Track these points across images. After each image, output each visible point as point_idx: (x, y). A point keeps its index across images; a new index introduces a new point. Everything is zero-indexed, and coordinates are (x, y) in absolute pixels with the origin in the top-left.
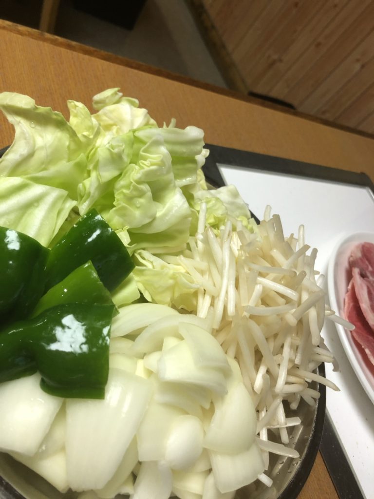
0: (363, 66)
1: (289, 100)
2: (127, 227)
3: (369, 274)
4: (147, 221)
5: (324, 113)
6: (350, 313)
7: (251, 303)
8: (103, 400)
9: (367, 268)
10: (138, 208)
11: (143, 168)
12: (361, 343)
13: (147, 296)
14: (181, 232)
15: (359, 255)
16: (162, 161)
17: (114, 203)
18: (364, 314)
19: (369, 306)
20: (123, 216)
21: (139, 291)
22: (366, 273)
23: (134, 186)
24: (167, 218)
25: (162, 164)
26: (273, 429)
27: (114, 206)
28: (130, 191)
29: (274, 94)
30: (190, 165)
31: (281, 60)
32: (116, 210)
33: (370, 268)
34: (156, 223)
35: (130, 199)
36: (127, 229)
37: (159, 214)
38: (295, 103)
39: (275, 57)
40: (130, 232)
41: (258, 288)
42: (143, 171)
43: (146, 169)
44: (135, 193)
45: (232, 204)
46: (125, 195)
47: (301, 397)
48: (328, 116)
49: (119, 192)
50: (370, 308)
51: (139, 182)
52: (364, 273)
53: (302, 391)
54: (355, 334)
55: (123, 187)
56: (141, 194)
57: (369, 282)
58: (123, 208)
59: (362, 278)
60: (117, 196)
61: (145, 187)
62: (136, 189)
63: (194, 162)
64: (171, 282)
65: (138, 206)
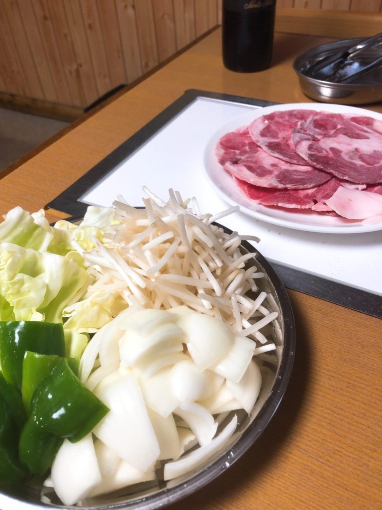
0: (134, 7)
1: (116, 85)
2: (34, 309)
3: (239, 157)
4: (44, 292)
5: (147, 65)
6: (249, 194)
7: (152, 265)
8: (109, 412)
9: (235, 153)
10: (29, 291)
11: (3, 269)
12: (272, 204)
13: (91, 331)
14: (76, 273)
15: (222, 151)
16: (9, 252)
17: (11, 305)
18: (257, 185)
19: (256, 176)
20: (24, 306)
21: (81, 333)
22: (236, 159)
23: (11, 284)
24: (54, 277)
25: (12, 253)
26: (252, 315)
27: (13, 307)
28: (11, 288)
29: (102, 92)
30: (37, 231)
31: (80, 65)
32: (17, 307)
33: (237, 152)
34: (51, 287)
35: (18, 292)
36: (35, 310)
37: (47, 281)
38: (121, 81)
39: (74, 67)
40: (39, 310)
41: (148, 254)
42: (5, 270)
43: (6, 267)
44: (17, 286)
45: (102, 217)
46: (12, 294)
47: (254, 279)
48: (152, 65)
49: (7, 296)
50: (257, 177)
51: (12, 278)
52: (235, 160)
53: (244, 276)
54: (264, 203)
55: (7, 291)
56: (22, 282)
57: (244, 161)
58: (18, 303)
59: (236, 165)
60: (8, 300)
61: (19, 276)
62: (14, 284)
63: (37, 227)
64: (96, 308)
65: (27, 290)
